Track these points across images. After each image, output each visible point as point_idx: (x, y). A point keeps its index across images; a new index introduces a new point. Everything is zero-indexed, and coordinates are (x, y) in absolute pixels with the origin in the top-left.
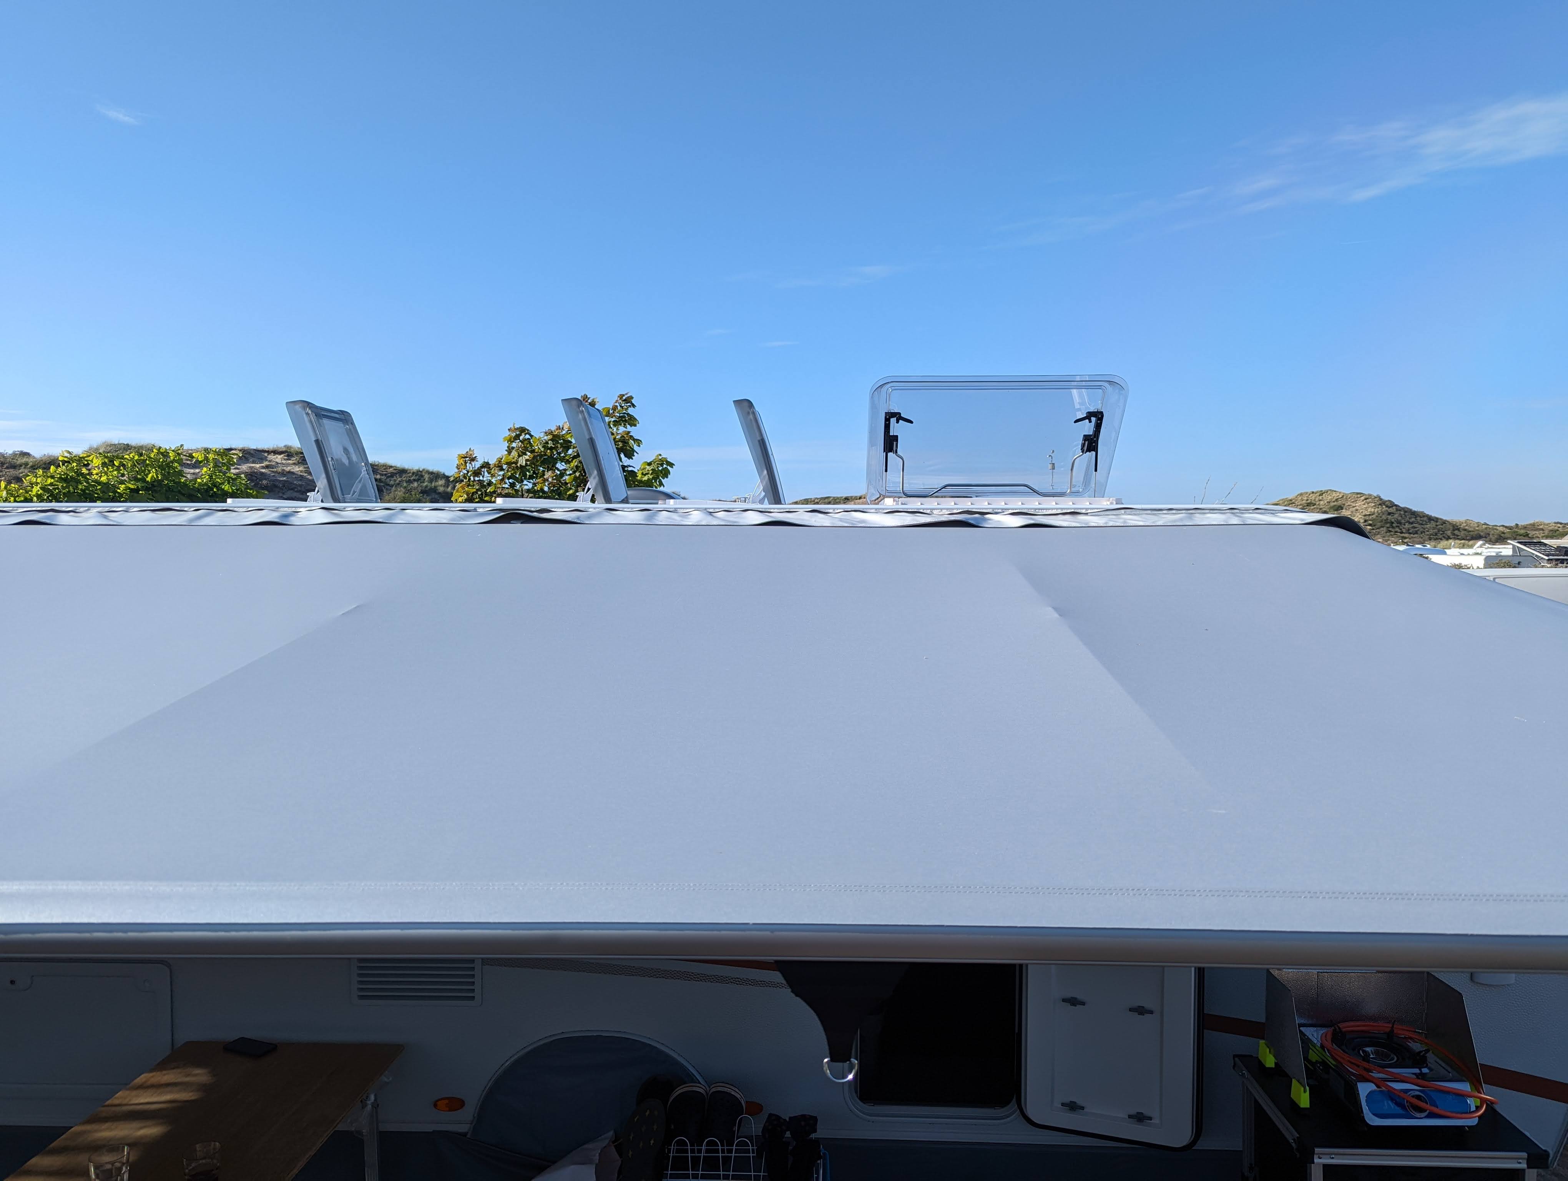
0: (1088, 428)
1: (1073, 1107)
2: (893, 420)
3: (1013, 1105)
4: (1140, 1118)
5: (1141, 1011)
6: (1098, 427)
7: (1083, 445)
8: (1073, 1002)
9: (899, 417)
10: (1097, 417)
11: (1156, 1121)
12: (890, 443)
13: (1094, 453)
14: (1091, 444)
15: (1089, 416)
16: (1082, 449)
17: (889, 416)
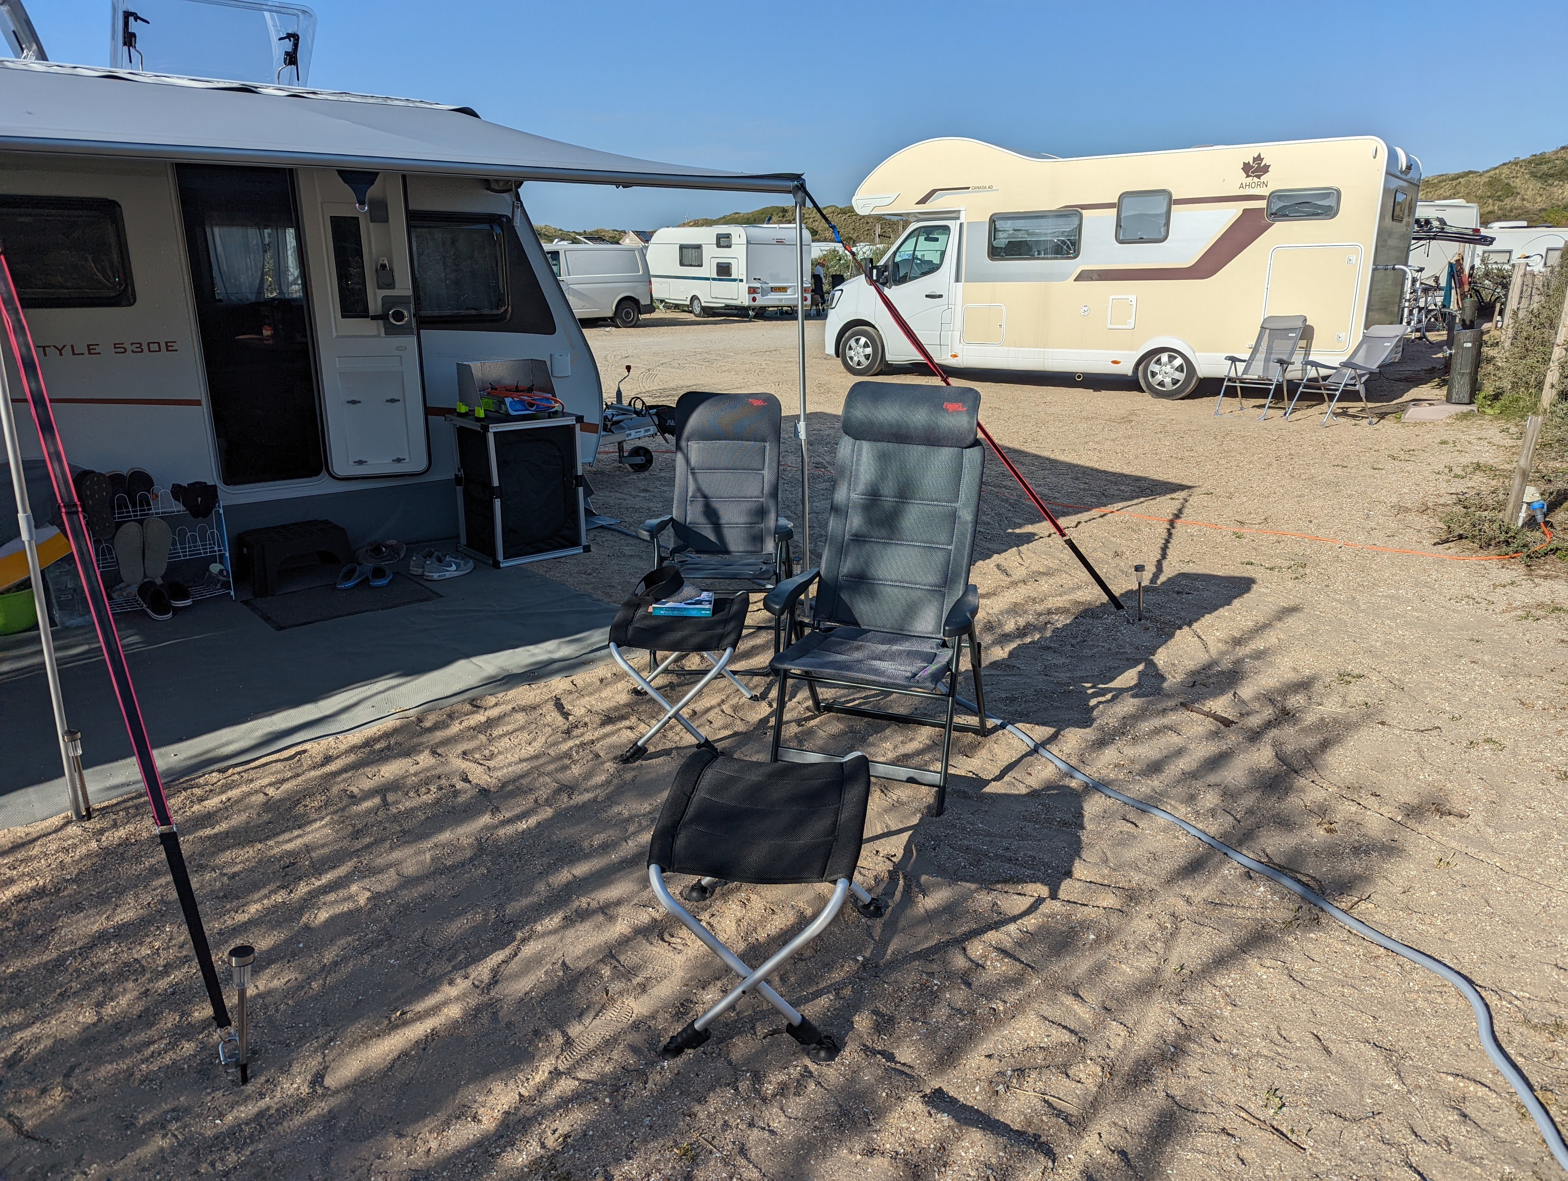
0: (288, 45)
1: (360, 462)
2: (131, 19)
3: (324, 472)
4: (399, 460)
5: (393, 401)
6: (296, 45)
7: (285, 60)
8: (354, 402)
9: (137, 18)
10: (294, 37)
11: (407, 460)
12: (129, 39)
13: (294, 67)
14: (291, 59)
15: (289, 36)
16: (285, 62)
17: (127, 15)
